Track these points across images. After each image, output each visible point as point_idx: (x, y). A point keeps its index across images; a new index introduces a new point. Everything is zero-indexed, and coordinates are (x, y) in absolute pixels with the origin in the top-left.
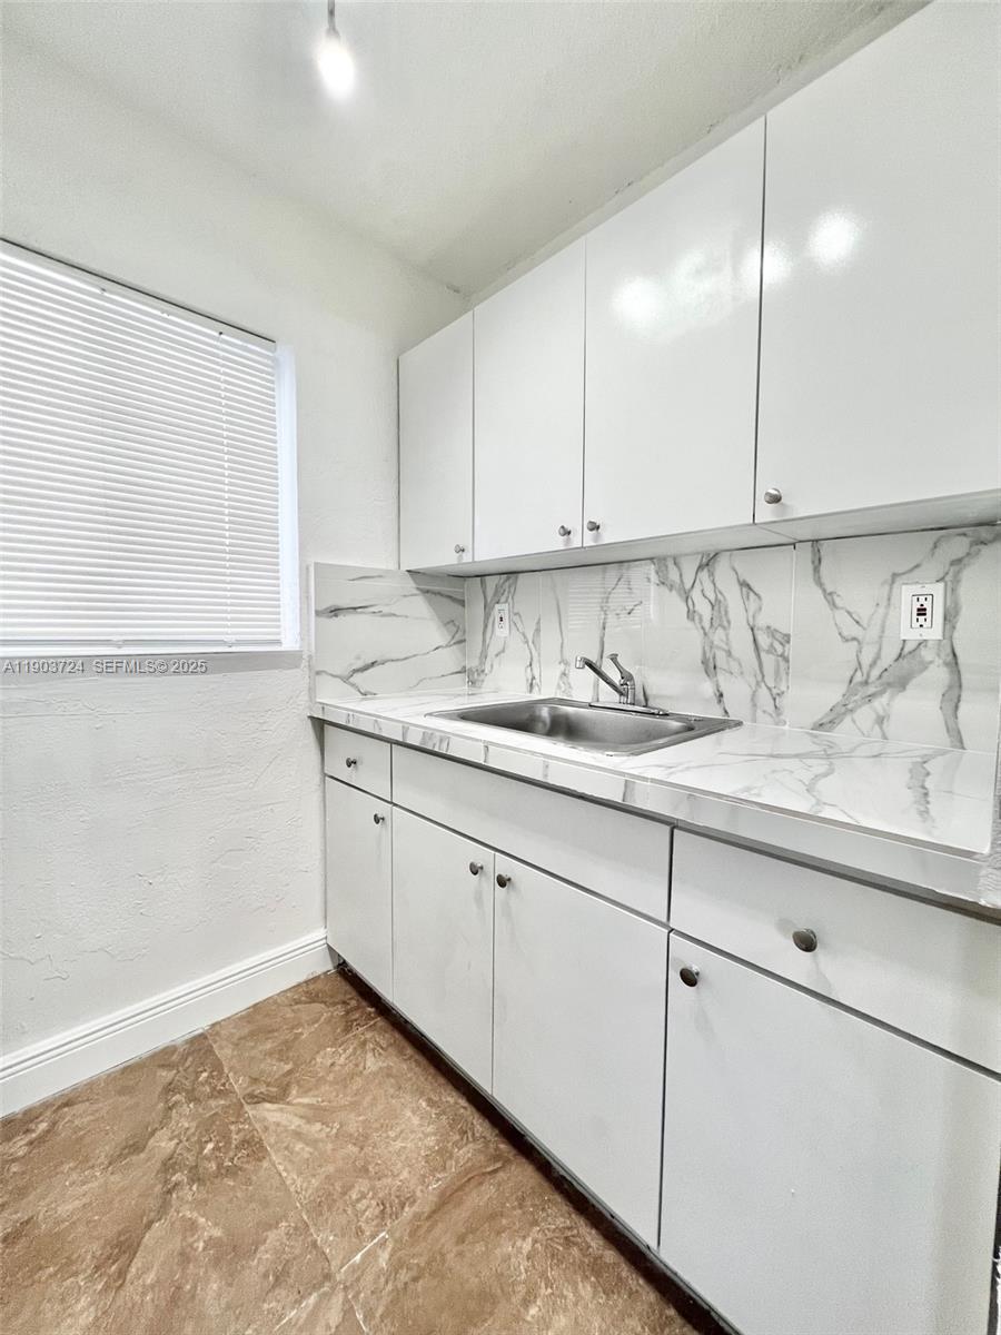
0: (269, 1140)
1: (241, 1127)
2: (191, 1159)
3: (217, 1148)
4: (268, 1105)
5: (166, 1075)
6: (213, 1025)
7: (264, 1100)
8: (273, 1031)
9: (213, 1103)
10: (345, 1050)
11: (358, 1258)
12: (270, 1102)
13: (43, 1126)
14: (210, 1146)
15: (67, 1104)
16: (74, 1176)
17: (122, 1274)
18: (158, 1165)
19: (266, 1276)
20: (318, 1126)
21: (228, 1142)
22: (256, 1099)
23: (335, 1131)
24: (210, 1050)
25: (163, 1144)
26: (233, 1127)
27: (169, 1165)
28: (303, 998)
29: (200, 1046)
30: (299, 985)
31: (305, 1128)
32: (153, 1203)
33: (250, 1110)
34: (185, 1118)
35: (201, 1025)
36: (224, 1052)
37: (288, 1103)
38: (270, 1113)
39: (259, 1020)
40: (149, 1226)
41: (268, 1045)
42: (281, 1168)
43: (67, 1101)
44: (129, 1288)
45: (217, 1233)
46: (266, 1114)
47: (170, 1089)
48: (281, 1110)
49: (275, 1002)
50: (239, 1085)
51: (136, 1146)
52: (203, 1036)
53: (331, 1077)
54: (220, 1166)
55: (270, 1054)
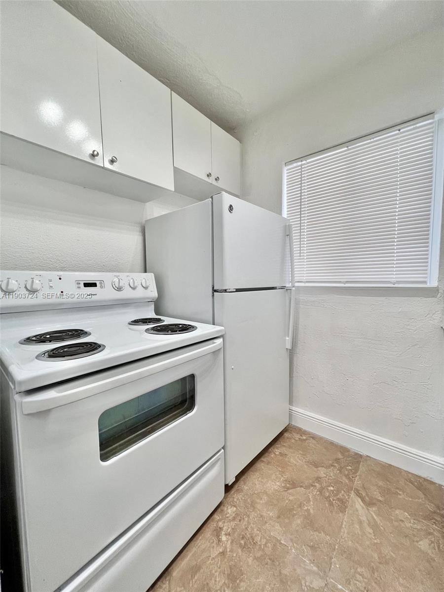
0: (349, 511)
1: (345, 495)
2: (324, 484)
3: (333, 491)
4: (360, 500)
5: (340, 456)
6: (368, 456)
7: (360, 497)
8: (388, 481)
9: (344, 478)
10: (414, 523)
11: (340, 587)
12: (362, 500)
13: (304, 438)
14: (332, 488)
15: (313, 438)
16: (300, 456)
17: (288, 489)
18: (316, 476)
19: (312, 541)
20: (371, 531)
21: (337, 494)
22: (358, 494)
23: (376, 541)
24: (359, 462)
25: (322, 472)
26: (343, 492)
27: (318, 479)
28: (416, 484)
29: (357, 458)
30: (420, 477)
31: (365, 525)
32: (306, 483)
33: (352, 494)
34: (333, 473)
35: (364, 452)
36: (362, 468)
37: (368, 509)
38: (359, 504)
39: (387, 472)
40: (301, 487)
41: (381, 483)
42: (344, 523)
43: (313, 437)
44: (286, 493)
45: (312, 511)
46: (357, 503)
47: (337, 460)
48: (363, 508)
49: (401, 472)
50: (357, 483)
51: (316, 465)
52: (361, 456)
53: (396, 524)
54: (329, 497)
55: (379, 487)
